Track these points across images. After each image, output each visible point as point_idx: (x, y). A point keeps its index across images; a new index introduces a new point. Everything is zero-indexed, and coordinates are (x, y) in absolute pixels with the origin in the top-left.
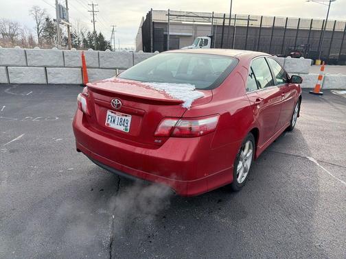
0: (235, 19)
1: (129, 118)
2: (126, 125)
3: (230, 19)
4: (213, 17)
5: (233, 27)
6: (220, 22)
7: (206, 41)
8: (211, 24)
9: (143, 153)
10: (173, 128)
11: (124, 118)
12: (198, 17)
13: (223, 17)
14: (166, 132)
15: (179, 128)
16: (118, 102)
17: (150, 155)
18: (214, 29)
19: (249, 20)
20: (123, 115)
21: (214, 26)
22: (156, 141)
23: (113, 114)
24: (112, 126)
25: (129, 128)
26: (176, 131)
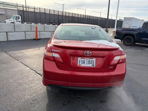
0: (28, 8)
1: (94, 59)
2: (92, 63)
3: (26, 7)
4: (17, 6)
5: (28, 11)
6: (21, 9)
7: (19, 17)
8: (17, 9)
9: (108, 75)
10: (119, 60)
11: (90, 60)
12: (9, 5)
13: (22, 6)
14: (117, 62)
15: (122, 59)
16: (89, 52)
17: (112, 74)
18: (19, 12)
19: (34, 9)
20: (89, 59)
21: (19, 10)
22: (110, 67)
23: (82, 59)
24: (83, 65)
25: (95, 64)
26: (121, 61)
